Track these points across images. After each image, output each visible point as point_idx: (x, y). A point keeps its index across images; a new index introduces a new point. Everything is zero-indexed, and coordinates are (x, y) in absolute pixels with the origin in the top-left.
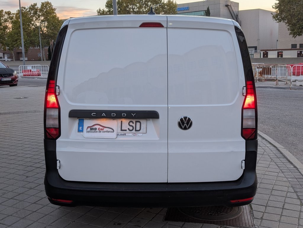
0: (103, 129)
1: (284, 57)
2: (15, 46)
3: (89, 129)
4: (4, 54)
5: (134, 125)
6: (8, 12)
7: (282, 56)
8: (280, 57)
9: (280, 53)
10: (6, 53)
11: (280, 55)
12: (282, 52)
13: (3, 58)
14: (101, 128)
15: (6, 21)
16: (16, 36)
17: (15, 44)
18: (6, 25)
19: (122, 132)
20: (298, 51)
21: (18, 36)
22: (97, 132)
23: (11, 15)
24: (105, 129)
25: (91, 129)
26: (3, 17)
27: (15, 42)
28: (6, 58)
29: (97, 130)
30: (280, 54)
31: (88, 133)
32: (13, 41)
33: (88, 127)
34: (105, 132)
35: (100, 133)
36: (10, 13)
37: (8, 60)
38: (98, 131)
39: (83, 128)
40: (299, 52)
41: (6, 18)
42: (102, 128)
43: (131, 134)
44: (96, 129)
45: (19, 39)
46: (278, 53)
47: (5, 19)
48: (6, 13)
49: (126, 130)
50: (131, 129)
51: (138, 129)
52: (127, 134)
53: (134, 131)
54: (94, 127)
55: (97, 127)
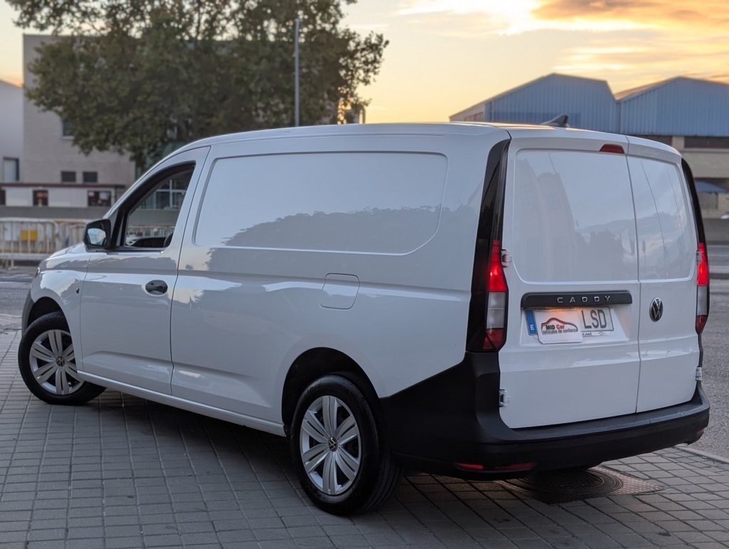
0: (562, 327)
1: (51, 204)
3: (544, 328)
5: (597, 317)
7: (45, 201)
8: (40, 205)
9: (40, 195)
11: (40, 201)
12: (46, 192)
14: (560, 324)
19: (586, 330)
20: (89, 192)
22: (556, 332)
24: (567, 327)
25: (548, 328)
29: (556, 329)
30: (40, 198)
31: (544, 336)
33: (543, 324)
34: (566, 331)
35: (561, 334)
38: (558, 330)
39: (535, 327)
40: (92, 194)
42: (562, 325)
43: (597, 333)
44: (553, 327)
46: (35, 193)
49: (590, 327)
50: (596, 324)
51: (603, 324)
52: (593, 334)
53: (599, 328)
54: (550, 324)
55: (554, 323)
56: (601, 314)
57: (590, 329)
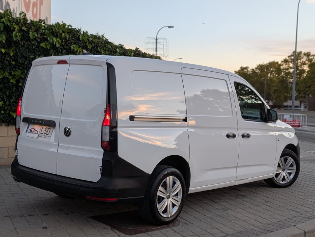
0: (34, 131)
2: (307, 93)
4: (301, 102)
5: (47, 130)
6: (308, 53)
10: (303, 101)
13: (299, 107)
15: (304, 64)
16: (310, 81)
17: (308, 91)
18: (303, 69)
21: (312, 82)
23: (311, 56)
24: (35, 132)
26: (300, 59)
27: (308, 88)
28: (302, 108)
29: (32, 132)
32: (306, 87)
34: (34, 133)
36: (310, 54)
37: (304, 110)
39: (28, 130)
41: (305, 60)
43: (44, 137)
45: (313, 85)
47: (303, 62)
48: (305, 54)
49: (42, 133)
50: (45, 133)
51: (48, 133)
52: (42, 136)
53: (45, 135)
54: (31, 130)
55: (33, 130)
56: (49, 130)
57: (42, 134)
